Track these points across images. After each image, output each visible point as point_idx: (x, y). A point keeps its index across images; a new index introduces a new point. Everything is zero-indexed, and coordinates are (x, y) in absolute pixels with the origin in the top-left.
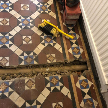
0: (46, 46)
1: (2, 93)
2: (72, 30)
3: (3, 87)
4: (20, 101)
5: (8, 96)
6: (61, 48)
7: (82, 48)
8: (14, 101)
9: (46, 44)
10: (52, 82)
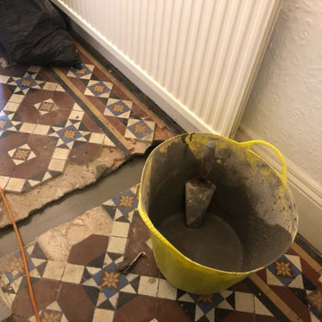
0: (71, 148)
1: (21, 278)
2: (110, 97)
3: (18, 264)
4: (72, 271)
5: (39, 277)
6: (107, 138)
7: (150, 119)
8: (58, 279)
9: (70, 145)
10: (123, 206)
